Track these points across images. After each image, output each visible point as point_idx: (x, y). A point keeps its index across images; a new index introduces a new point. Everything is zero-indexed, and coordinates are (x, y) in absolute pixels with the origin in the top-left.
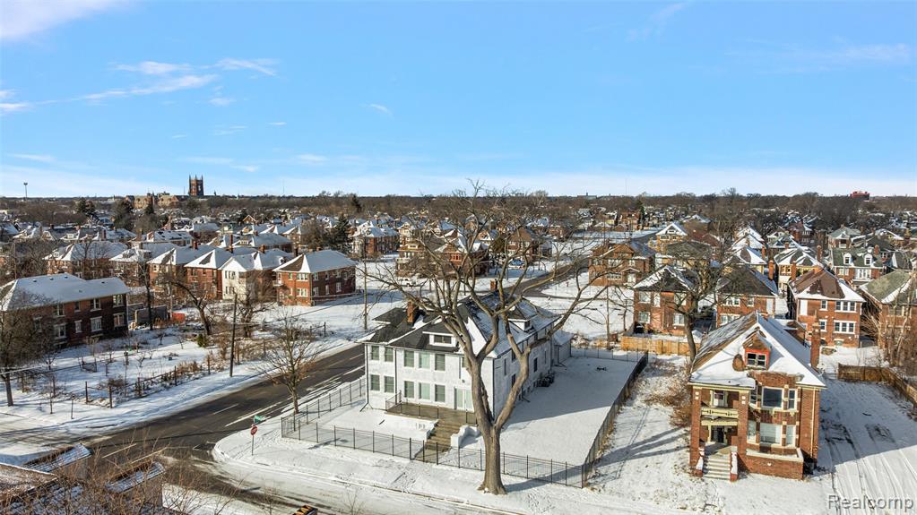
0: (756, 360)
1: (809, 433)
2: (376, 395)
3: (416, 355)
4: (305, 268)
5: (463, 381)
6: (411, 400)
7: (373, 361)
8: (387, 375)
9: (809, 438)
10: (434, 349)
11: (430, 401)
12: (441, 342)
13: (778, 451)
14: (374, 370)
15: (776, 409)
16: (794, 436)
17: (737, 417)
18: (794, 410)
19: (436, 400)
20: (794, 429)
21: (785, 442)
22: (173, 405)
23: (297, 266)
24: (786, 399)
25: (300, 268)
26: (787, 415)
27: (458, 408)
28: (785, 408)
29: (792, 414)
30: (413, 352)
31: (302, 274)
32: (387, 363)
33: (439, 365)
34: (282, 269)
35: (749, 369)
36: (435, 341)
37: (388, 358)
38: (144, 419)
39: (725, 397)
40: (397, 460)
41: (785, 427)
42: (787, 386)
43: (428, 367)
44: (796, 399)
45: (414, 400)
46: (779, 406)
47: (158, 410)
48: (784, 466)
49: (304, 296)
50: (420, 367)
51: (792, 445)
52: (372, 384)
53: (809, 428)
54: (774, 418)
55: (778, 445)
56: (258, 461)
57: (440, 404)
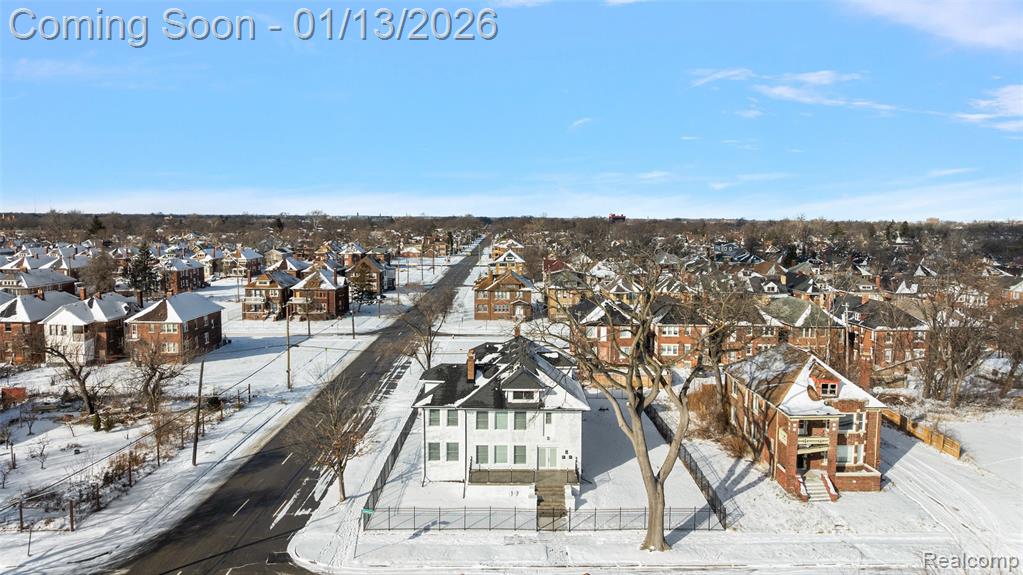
0: (829, 389)
1: (873, 450)
2: (436, 466)
3: (491, 415)
4: (173, 316)
5: (548, 438)
6: (484, 466)
7: (432, 428)
8: (449, 441)
9: (873, 454)
10: (514, 407)
11: (509, 464)
12: (521, 398)
13: (852, 469)
14: (433, 438)
15: (849, 432)
16: (862, 454)
17: (828, 443)
18: (863, 431)
19: (515, 463)
20: (862, 447)
21: (856, 460)
22: (159, 513)
23: (160, 314)
24: (858, 422)
25: (164, 316)
26: (859, 436)
27: (540, 468)
28: (857, 430)
29: (862, 435)
30: (487, 413)
31: (168, 324)
32: (450, 427)
33: (520, 425)
34: (137, 319)
35: (824, 398)
36: (514, 398)
37: (452, 421)
38: (141, 537)
39: (805, 427)
40: (523, 534)
41: (856, 447)
42: (858, 411)
43: (506, 427)
44: (864, 421)
45: (490, 465)
46: (851, 428)
47: (146, 523)
48: (866, 482)
49: (172, 352)
50: (496, 428)
51: (860, 462)
52: (430, 453)
53: (873, 445)
54: (848, 440)
55: (850, 463)
56: (370, 563)
57: (520, 466)
